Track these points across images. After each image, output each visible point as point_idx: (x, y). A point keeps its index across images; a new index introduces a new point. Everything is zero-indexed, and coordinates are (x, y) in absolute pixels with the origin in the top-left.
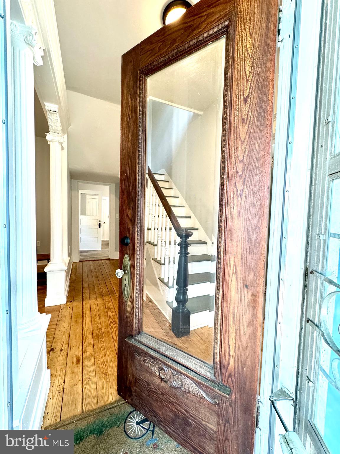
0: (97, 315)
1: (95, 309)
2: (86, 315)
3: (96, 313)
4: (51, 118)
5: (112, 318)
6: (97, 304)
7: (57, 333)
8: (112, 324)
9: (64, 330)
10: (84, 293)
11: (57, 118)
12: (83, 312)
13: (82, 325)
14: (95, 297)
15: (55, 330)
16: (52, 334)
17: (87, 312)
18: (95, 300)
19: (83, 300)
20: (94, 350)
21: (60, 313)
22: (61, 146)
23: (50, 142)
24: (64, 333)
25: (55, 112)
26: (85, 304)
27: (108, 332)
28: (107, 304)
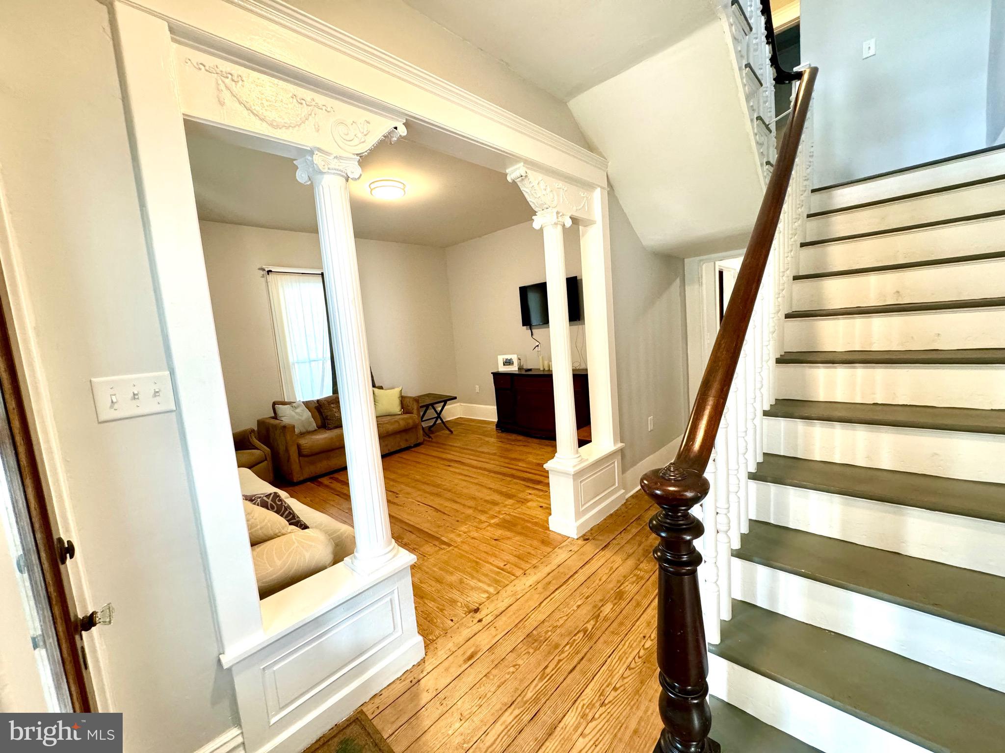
0: (584, 595)
1: (598, 579)
2: (573, 583)
3: (589, 588)
4: (525, 189)
5: (597, 621)
6: (614, 569)
7: (507, 588)
8: (581, 635)
9: (518, 589)
10: (625, 533)
11: (532, 185)
12: (576, 572)
13: (544, 598)
14: (631, 551)
15: (514, 579)
16: (504, 583)
17: (580, 577)
18: (620, 559)
19: (605, 546)
20: (502, 660)
21: (551, 553)
22: (560, 228)
23: (541, 229)
24: (513, 595)
25: (523, 177)
26: (598, 557)
27: (556, 646)
28: (629, 583)
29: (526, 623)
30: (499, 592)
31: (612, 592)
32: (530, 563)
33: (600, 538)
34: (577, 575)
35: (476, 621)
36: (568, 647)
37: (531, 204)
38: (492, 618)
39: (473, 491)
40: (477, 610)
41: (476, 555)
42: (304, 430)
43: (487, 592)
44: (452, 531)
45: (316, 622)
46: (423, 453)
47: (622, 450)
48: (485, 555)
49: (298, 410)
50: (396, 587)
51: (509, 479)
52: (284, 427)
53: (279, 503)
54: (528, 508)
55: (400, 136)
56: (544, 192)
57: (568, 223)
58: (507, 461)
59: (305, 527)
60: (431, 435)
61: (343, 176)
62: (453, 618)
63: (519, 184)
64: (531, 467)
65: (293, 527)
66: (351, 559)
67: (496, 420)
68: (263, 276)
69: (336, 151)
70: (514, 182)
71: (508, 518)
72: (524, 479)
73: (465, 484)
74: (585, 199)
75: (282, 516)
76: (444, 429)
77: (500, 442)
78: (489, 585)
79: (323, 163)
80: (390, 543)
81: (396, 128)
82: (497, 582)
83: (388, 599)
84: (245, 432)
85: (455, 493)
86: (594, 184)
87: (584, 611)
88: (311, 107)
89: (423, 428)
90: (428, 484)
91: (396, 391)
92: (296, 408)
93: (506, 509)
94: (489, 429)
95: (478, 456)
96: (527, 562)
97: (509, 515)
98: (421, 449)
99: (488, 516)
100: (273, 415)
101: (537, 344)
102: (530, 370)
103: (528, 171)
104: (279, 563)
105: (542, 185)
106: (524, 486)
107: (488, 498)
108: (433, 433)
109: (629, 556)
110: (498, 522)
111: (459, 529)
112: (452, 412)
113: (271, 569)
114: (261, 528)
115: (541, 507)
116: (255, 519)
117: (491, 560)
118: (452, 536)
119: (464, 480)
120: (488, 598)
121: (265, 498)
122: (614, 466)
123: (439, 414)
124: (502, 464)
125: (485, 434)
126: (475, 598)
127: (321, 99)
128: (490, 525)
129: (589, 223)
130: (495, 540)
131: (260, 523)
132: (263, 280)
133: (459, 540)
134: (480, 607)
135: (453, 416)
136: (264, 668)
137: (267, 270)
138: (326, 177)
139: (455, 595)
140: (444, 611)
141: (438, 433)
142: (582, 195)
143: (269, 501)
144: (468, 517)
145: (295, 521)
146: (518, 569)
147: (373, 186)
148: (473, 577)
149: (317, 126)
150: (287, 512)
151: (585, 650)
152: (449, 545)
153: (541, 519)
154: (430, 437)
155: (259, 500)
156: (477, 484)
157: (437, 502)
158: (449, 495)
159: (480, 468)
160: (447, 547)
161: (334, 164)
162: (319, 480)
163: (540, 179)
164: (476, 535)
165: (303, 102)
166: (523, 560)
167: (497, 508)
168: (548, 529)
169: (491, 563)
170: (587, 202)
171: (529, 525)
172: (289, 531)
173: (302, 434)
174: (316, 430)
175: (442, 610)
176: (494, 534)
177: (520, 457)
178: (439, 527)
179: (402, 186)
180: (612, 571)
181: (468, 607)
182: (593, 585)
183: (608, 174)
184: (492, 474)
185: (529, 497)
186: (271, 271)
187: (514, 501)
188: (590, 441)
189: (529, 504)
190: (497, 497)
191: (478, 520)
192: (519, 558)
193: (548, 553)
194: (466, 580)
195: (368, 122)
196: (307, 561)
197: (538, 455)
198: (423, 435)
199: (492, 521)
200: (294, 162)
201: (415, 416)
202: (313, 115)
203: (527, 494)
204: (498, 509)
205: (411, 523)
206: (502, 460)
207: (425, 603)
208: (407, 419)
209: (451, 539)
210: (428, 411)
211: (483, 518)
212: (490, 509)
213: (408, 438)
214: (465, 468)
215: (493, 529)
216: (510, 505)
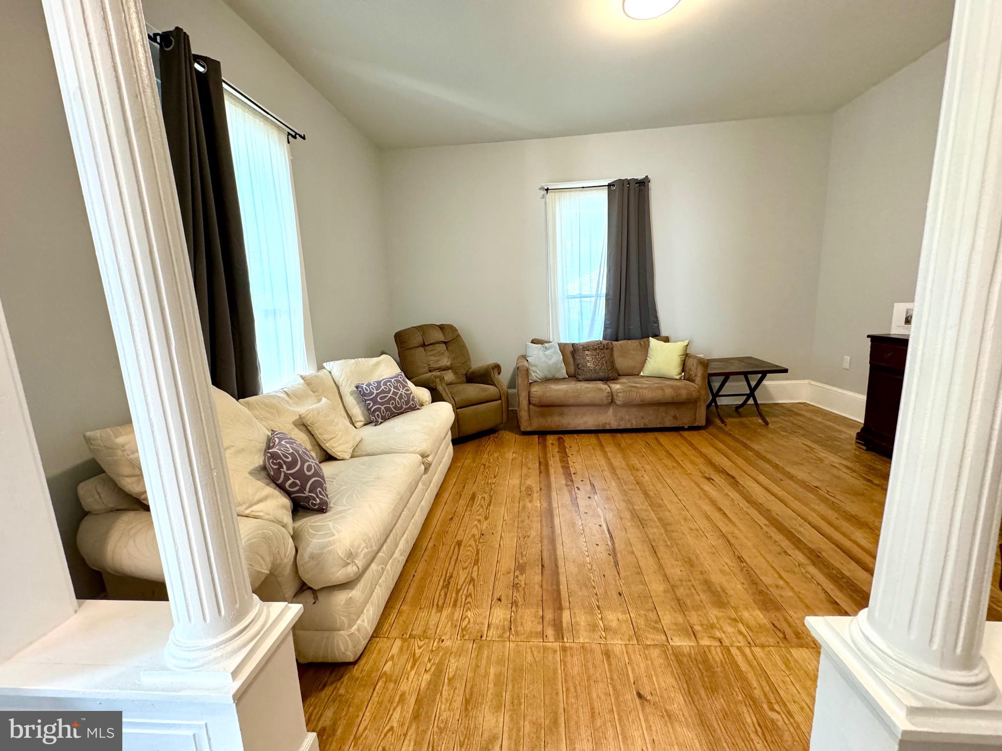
39: (704, 546)
41: (572, 702)
42: (550, 376)
44: (592, 609)
48: (584, 716)
49: (548, 352)
51: (800, 557)
54: (787, 663)
58: (831, 514)
60: (727, 420)
68: (543, 196)
71: (717, 655)
72: (837, 578)
73: (703, 524)
76: (755, 416)
77: (848, 468)
90: (646, 496)
91: (680, 345)
92: (549, 349)
93: (730, 629)
94: (843, 436)
97: (726, 649)
99: (680, 620)
106: (822, 596)
107: (717, 578)
110: (686, 650)
111: (606, 613)
112: (781, 391)
118: (583, 619)
119: (708, 518)
123: (752, 391)
125: (828, 442)
128: (665, 647)
130: (638, 693)
132: (543, 200)
133: (584, 637)
135: (792, 398)
137: (546, 188)
141: (740, 420)
144: (645, 597)
152: (559, 637)
154: (720, 422)
157: (627, 536)
158: (656, 531)
159: (757, 506)
160: (551, 638)
164: (618, 649)
167: (713, 613)
173: (547, 380)
174: (565, 378)
176: (650, 677)
178: (585, 587)
186: (549, 189)
187: (765, 621)
190: (736, 587)
191: (652, 616)
199: (677, 641)
201: (697, 385)
204: (713, 621)
208: (679, 388)
209: (573, 627)
210: (727, 384)
211: (667, 619)
212: (697, 608)
213: (678, 416)
214: (734, 495)
215: (659, 661)
216: (748, 627)
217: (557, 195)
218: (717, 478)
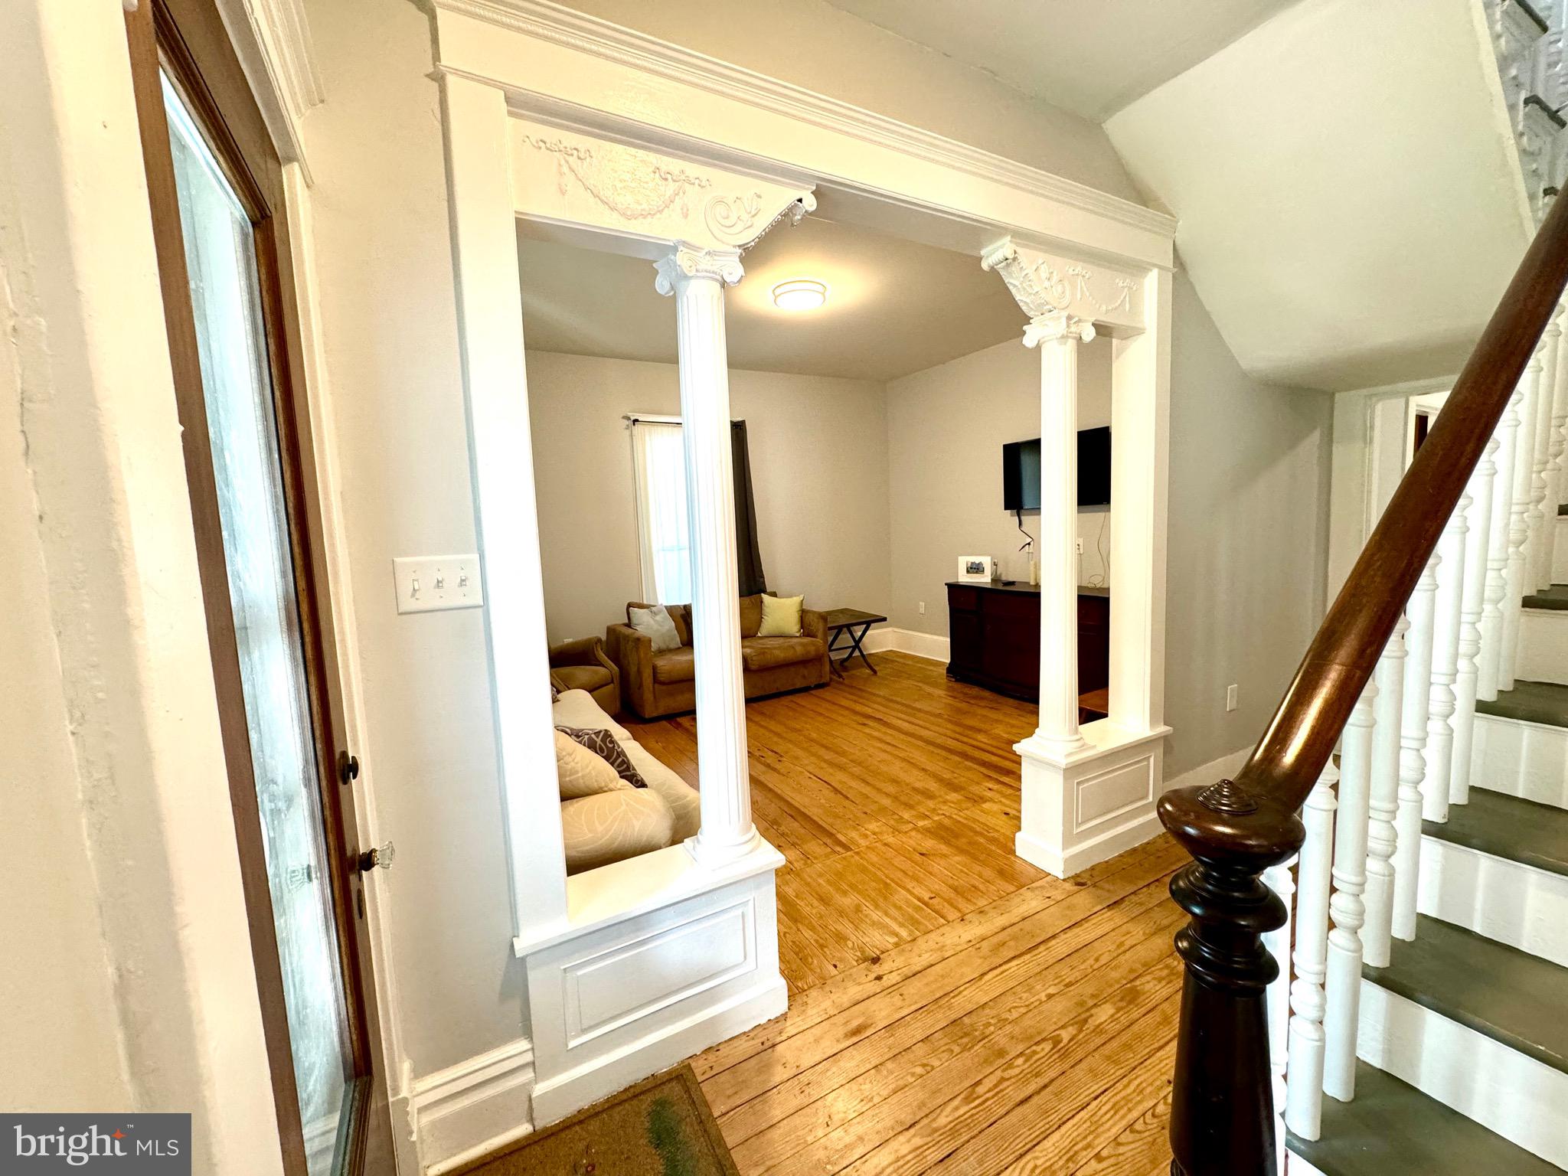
0: (1064, 980)
1: (1094, 958)
2: (1044, 953)
3: (1074, 970)
4: (1012, 281)
5: (1080, 1031)
6: (1127, 947)
7: (933, 935)
8: (1047, 1046)
9: (948, 942)
10: (1157, 886)
11: (1026, 272)
12: (1054, 937)
13: (987, 969)
14: (1165, 922)
15: (944, 925)
16: (926, 926)
17: (1060, 947)
18: (1141, 932)
19: (1115, 903)
20: (905, 1050)
21: (1012, 895)
22: (1071, 344)
23: (1038, 348)
24: (938, 949)
25: (1008, 261)
26: (1100, 918)
27: (1001, 1053)
28: (1154, 979)
29: (953, 1001)
30: (914, 940)
31: (1117, 986)
32: (975, 904)
33: (1107, 886)
34: (1053, 942)
35: (873, 976)
36: (1020, 1061)
37: (1021, 304)
38: (899, 978)
39: (896, 769)
40: (876, 960)
41: (886, 872)
42: (663, 646)
43: (897, 935)
44: (854, 827)
45: (637, 922)
46: (823, 699)
47: (1166, 740)
48: (900, 875)
49: (658, 618)
50: (751, 898)
51: (957, 758)
52: (638, 639)
53: (611, 746)
54: (982, 811)
55: (806, 211)
56: (1047, 284)
57: (1089, 334)
58: (958, 729)
59: (641, 784)
60: (844, 674)
61: (717, 280)
62: (838, 964)
63: (1002, 273)
64: (999, 744)
65: (624, 782)
66: (694, 842)
67: (948, 661)
68: (627, 427)
69: (709, 244)
70: (992, 268)
71: (946, 822)
72: (984, 764)
73: (885, 756)
74: (1126, 290)
75: (612, 764)
76: (863, 667)
77: (951, 696)
78: (901, 925)
79: (690, 263)
80: (748, 830)
81: (800, 200)
82: (915, 923)
83: (739, 912)
84: (589, 641)
85: (866, 768)
86: (1149, 263)
87: (1059, 1008)
88: (680, 183)
89: (831, 661)
90: (827, 748)
91: (796, 600)
92: (655, 614)
93: (945, 808)
94: (936, 673)
95: (913, 716)
96: (970, 900)
97: (950, 817)
98: (825, 693)
99: (914, 813)
100: (627, 621)
101: (1029, 540)
102: (1012, 583)
103: (1019, 250)
104: (600, 829)
105: (1044, 273)
106: (981, 775)
107: (918, 785)
108: (846, 669)
109: (1160, 930)
110: (930, 826)
111: (866, 826)
112: (879, 641)
113: (591, 835)
114: (583, 777)
115: (1005, 814)
116: (577, 763)
117: (910, 885)
118: (854, 834)
119: (885, 751)
120: (897, 945)
121: (593, 736)
122: (1149, 764)
123: (858, 642)
124: (949, 733)
125: (927, 680)
126: (876, 939)
127: (693, 170)
128: (916, 829)
129: (1131, 333)
130: (921, 854)
131: (582, 769)
132: (627, 432)
133: (863, 842)
134: (881, 956)
135: (882, 648)
136: (565, 969)
137: (633, 418)
138: (693, 282)
139: (846, 928)
140: (825, 950)
141: (854, 672)
142: (1121, 284)
143: (598, 741)
144: (883, 810)
145: (628, 773)
146: (952, 909)
147: (778, 292)
148: (877, 906)
149: (685, 210)
150: (620, 760)
151: (1052, 1074)
152: (847, 848)
153: (1004, 834)
154: (840, 676)
155: (587, 737)
156: (904, 760)
157: (838, 778)
158: (856, 770)
159: (912, 735)
160: (843, 851)
161: (706, 263)
162: (678, 719)
163: (1040, 262)
164: (890, 839)
165: (669, 176)
166: (963, 897)
167: (931, 804)
168: (1013, 852)
169: (908, 890)
170: (1130, 297)
171: (982, 840)
172: (619, 787)
173: (661, 652)
174: (679, 648)
175: (822, 946)
176: (920, 845)
177: (982, 726)
178: (836, 816)
179: (819, 288)
180: (1123, 949)
181: (863, 952)
182: (1082, 967)
183: (1178, 242)
184: (931, 748)
185: (989, 794)
186: (637, 420)
187: (960, 797)
188: (1106, 715)
189: (986, 806)
190: (933, 786)
191: (896, 817)
192: (955, 890)
193: (1008, 894)
194: (865, 908)
195: (759, 197)
196: (636, 834)
197: (1013, 726)
198: (831, 673)
199: (921, 823)
200: (654, 265)
201: (819, 641)
202: (681, 194)
203: (985, 788)
204: (933, 807)
205: (793, 802)
206: (949, 726)
207: (798, 930)
208: (807, 644)
209: (851, 839)
210: (840, 636)
211: (906, 815)
212: (919, 803)
213: (806, 674)
214: (889, 731)
215: (919, 836)
216: (953, 802)
217: (647, 428)
218: (871, 723)
